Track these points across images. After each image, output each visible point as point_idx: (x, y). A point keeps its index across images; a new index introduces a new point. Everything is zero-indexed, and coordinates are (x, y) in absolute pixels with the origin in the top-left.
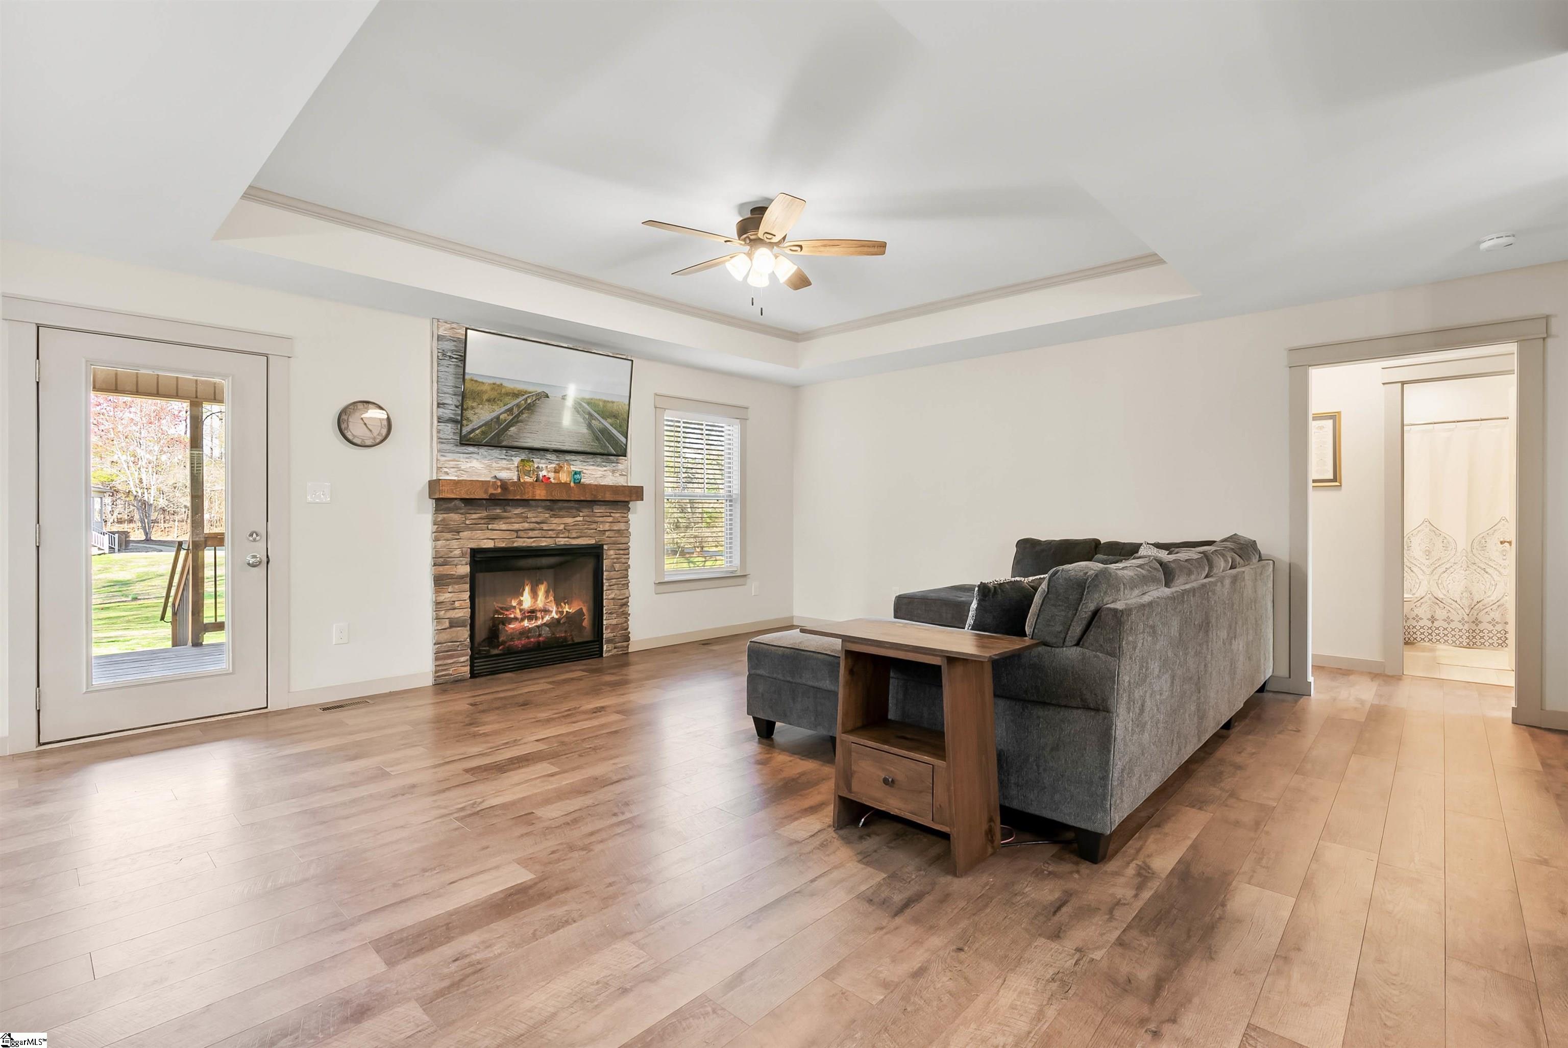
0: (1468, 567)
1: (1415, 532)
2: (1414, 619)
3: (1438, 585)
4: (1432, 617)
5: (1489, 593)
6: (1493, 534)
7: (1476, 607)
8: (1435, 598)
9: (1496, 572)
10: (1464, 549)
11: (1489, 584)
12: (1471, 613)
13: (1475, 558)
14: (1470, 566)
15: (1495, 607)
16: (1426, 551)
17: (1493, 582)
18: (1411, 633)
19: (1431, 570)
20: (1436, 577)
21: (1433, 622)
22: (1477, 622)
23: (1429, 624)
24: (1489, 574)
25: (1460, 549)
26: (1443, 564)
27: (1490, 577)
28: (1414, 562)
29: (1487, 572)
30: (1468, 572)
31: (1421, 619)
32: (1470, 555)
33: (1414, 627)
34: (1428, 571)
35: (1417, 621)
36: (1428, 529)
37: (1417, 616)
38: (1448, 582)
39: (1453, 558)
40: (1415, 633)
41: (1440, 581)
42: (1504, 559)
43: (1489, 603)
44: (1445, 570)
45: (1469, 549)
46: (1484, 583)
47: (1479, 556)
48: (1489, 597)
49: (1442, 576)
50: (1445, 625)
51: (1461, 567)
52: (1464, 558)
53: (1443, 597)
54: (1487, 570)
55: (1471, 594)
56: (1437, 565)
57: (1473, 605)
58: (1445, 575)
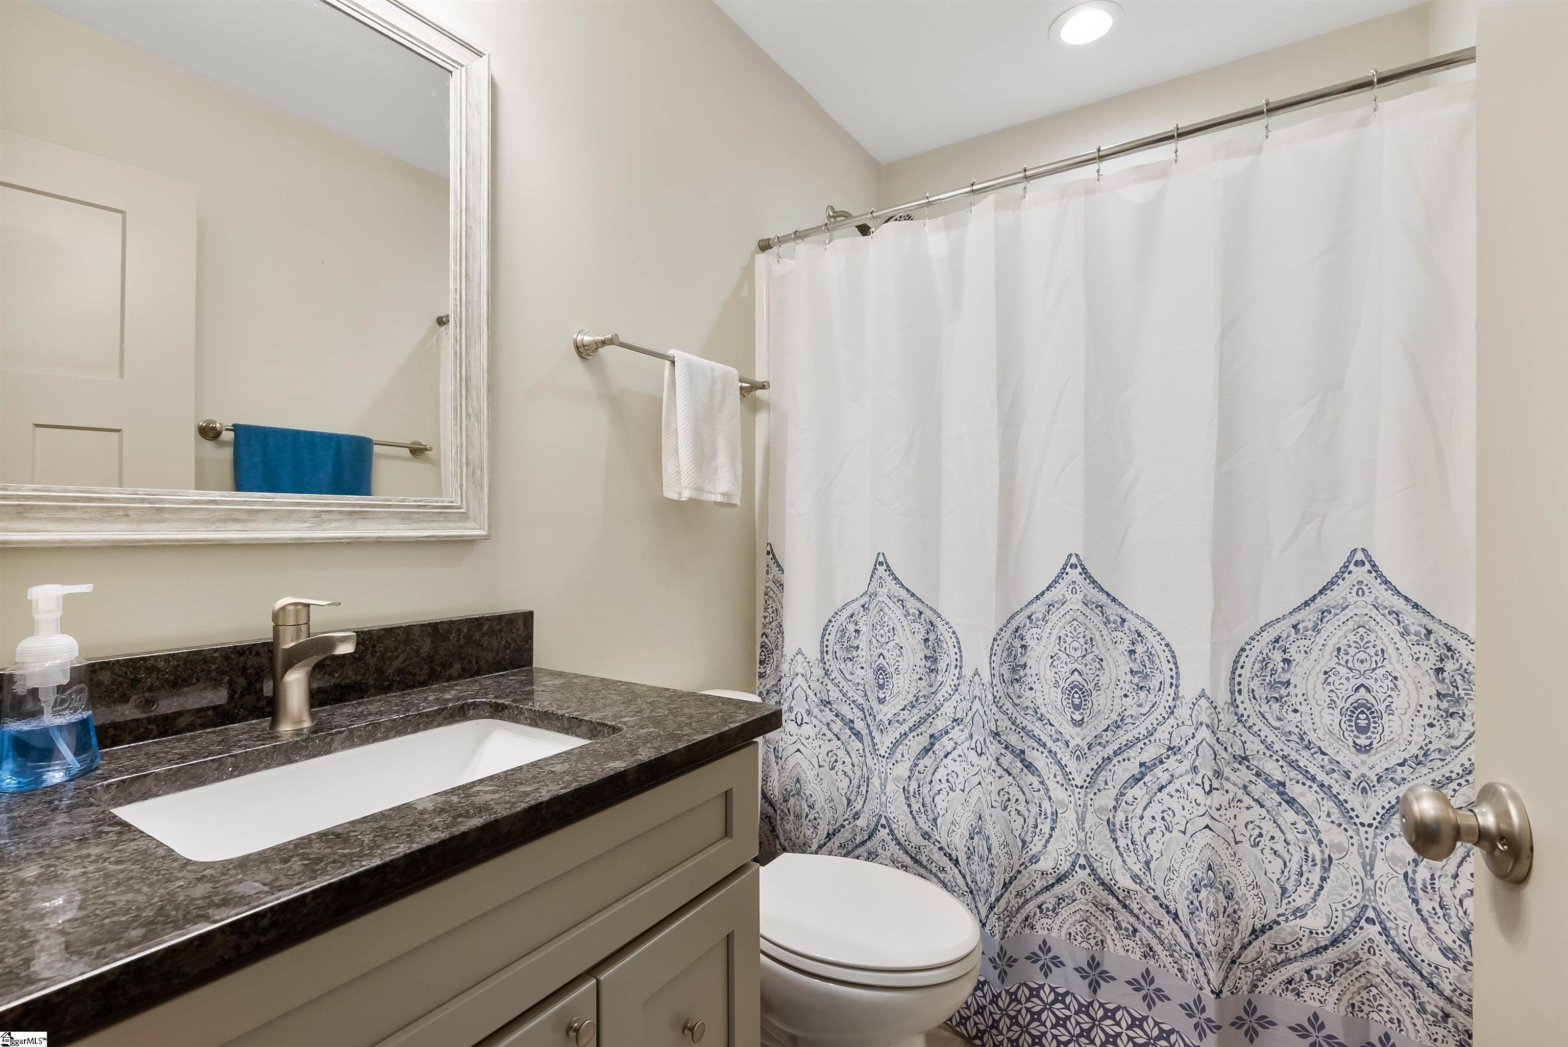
0: (1218, 774)
1: (1039, 609)
2: (1033, 958)
3: (1112, 831)
4: (1094, 963)
5: (1302, 898)
6: (1315, 628)
7: (1251, 953)
8: (1103, 883)
9: (1329, 805)
10: (1202, 695)
11: (1298, 855)
12: (1230, 983)
13: (1247, 736)
14: (1227, 771)
15: (1322, 964)
16: (1074, 687)
17: (1314, 849)
18: (1025, 1018)
19: (1087, 767)
20: (1106, 799)
21: (1094, 987)
22: (1251, 1021)
23: (1083, 994)
24: (1302, 811)
25: (1188, 691)
26: (1129, 745)
27: (1301, 825)
28: (1037, 728)
29: (1291, 802)
30: (1218, 798)
31: (1058, 962)
32: (1228, 719)
33: (1035, 993)
34: (1079, 771)
35: (1046, 971)
36: (1080, 596)
37: (1045, 947)
38: (1148, 824)
39: (1167, 727)
40: (1036, 1017)
41: (1120, 817)
42: (1360, 749)
43: (1297, 943)
44: (1136, 770)
45: (1222, 698)
46: (1280, 847)
47: (1259, 725)
48: (1299, 912)
49: (1130, 794)
50: (1138, 1007)
51: (1195, 769)
52: (1204, 733)
53: (1130, 885)
54: (1294, 790)
55: (1229, 898)
56: (1109, 751)
57: (1236, 948)
58: (1138, 791)
